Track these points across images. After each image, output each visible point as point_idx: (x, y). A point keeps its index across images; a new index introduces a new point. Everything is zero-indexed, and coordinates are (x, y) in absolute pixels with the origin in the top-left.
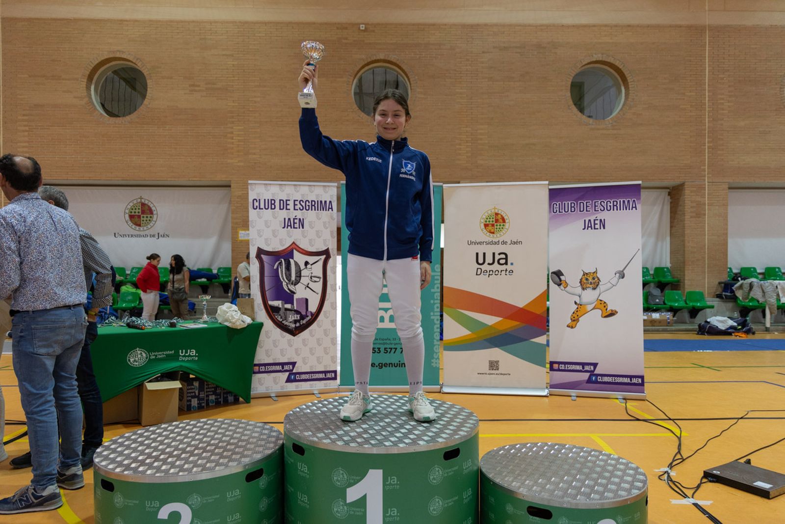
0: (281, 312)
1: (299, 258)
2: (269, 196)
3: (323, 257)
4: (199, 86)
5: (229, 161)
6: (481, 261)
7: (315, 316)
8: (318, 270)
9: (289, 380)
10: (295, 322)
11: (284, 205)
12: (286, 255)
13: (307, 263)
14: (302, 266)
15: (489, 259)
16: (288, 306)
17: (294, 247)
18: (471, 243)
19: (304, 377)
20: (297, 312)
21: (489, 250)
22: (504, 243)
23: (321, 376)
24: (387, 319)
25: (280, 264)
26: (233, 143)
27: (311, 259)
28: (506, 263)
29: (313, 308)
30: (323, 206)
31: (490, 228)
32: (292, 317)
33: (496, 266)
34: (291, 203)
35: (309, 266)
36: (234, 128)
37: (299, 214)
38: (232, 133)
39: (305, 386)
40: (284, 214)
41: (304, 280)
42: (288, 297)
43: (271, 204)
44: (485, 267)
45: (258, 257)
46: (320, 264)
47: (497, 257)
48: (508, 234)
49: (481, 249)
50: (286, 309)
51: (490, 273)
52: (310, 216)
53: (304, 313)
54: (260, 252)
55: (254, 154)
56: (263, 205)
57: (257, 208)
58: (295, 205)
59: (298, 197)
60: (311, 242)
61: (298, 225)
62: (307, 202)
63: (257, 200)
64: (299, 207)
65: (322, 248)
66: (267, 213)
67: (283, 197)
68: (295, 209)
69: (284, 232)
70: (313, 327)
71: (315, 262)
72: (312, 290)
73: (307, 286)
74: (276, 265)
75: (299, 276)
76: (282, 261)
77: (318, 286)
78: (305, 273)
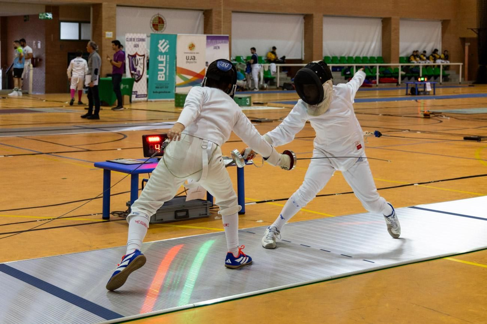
0: (134, 75)
1: (138, 57)
2: (130, 37)
3: (143, 57)
6: (188, 58)
7: (142, 76)
8: (142, 61)
9: (136, 97)
10: (137, 78)
11: (134, 39)
12: (134, 56)
13: (140, 59)
14: (138, 60)
15: (190, 58)
16: (135, 73)
17: (136, 54)
18: (185, 53)
19: (140, 96)
20: (137, 75)
21: (190, 55)
22: (194, 53)
23: (143, 96)
24: (161, 77)
25: (133, 59)
27: (141, 57)
28: (195, 59)
29: (141, 74)
30: (143, 40)
31: (190, 48)
32: (137, 77)
33: (192, 60)
34: (136, 39)
35: (140, 60)
37: (137, 43)
39: (139, 99)
40: (134, 43)
41: (139, 64)
42: (135, 70)
43: (131, 40)
44: (189, 61)
45: (128, 57)
46: (143, 59)
47: (192, 57)
48: (196, 50)
49: (188, 55)
50: (135, 74)
51: (190, 62)
52: (140, 43)
53: (139, 75)
54: (129, 55)
56: (129, 40)
57: (127, 41)
58: (136, 40)
59: (137, 37)
60: (141, 52)
61: (137, 46)
62: (139, 39)
63: (127, 38)
64: (137, 40)
65: (143, 54)
66: (130, 42)
67: (134, 37)
68: (137, 41)
69: (134, 49)
70: (141, 80)
71: (142, 59)
72: (141, 68)
73: (140, 67)
74: (132, 60)
75: (138, 63)
76: (134, 58)
77: (142, 66)
78: (139, 62)
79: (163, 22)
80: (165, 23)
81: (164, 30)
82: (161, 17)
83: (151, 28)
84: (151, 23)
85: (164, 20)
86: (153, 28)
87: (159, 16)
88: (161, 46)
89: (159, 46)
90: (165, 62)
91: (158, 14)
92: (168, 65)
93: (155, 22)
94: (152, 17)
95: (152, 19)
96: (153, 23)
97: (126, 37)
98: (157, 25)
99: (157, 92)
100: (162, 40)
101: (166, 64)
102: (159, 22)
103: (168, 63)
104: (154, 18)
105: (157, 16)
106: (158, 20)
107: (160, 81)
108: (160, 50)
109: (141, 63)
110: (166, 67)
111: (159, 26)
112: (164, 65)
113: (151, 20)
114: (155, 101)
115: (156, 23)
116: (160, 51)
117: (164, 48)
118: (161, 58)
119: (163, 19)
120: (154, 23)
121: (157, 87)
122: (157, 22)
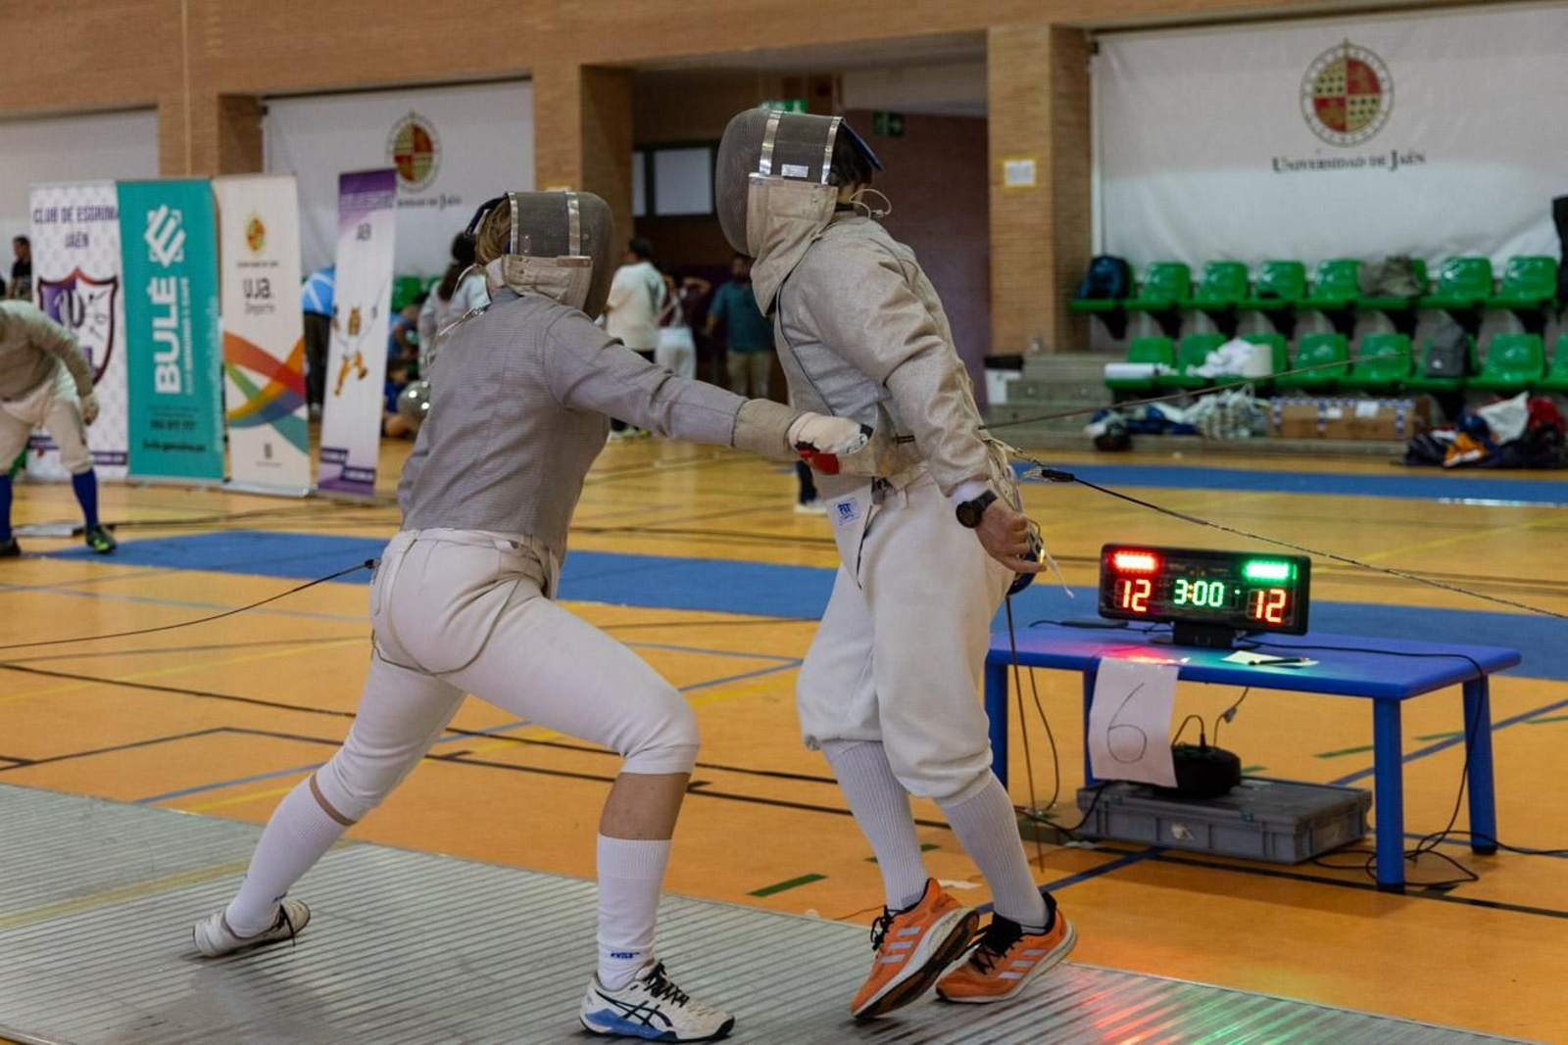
1: (82, 289)
2: (48, 205)
3: (110, 288)
6: (249, 291)
7: (101, 371)
8: (103, 306)
11: (67, 214)
12: (68, 285)
13: (91, 297)
14: (86, 300)
15: (256, 290)
17: (78, 273)
21: (254, 275)
22: (265, 264)
24: (167, 378)
25: (62, 299)
27: (97, 290)
28: (268, 295)
29: (98, 361)
30: (109, 214)
31: (253, 241)
33: (261, 300)
34: (74, 213)
35: (94, 301)
37: (83, 227)
40: (65, 229)
41: (89, 321)
43: (52, 215)
44: (252, 301)
45: (40, 290)
46: (106, 299)
47: (261, 286)
48: (268, 248)
49: (249, 274)
51: (256, 310)
52: (96, 228)
54: (42, 282)
56: (44, 217)
57: (38, 221)
58: (79, 214)
59: (82, 203)
60: (97, 266)
61: (81, 243)
62: (91, 209)
63: (38, 211)
64: (83, 217)
65: (109, 275)
66: (48, 228)
67: (66, 204)
68: (79, 220)
69: (66, 254)
71: (101, 295)
72: (98, 335)
73: (92, 330)
74: (57, 300)
75: (82, 315)
76: (65, 294)
77: (104, 330)
78: (89, 310)
79: (1374, 86)
80: (1385, 86)
81: (1383, 123)
82: (1361, 56)
83: (1308, 120)
84: (1303, 95)
85: (1381, 74)
86: (1316, 122)
87: (1352, 53)
88: (157, 235)
89: (149, 236)
90: (174, 310)
91: (1346, 45)
92: (187, 323)
93: (1325, 86)
94: (1313, 65)
95: (1314, 75)
96: (1319, 95)
97: (34, 205)
98: (1341, 102)
99: (155, 445)
100: (157, 208)
102: (1353, 87)
104: (1320, 66)
105: (1341, 53)
106: (1344, 74)
107: (164, 395)
108: (155, 254)
109: (97, 317)
111: (1349, 108)
112: (172, 322)
113: (1306, 79)
115: (1335, 94)
116: (153, 259)
117: (166, 247)
118: (159, 290)
119: (1375, 66)
120: (1325, 94)
121: (156, 424)
122: (1338, 86)
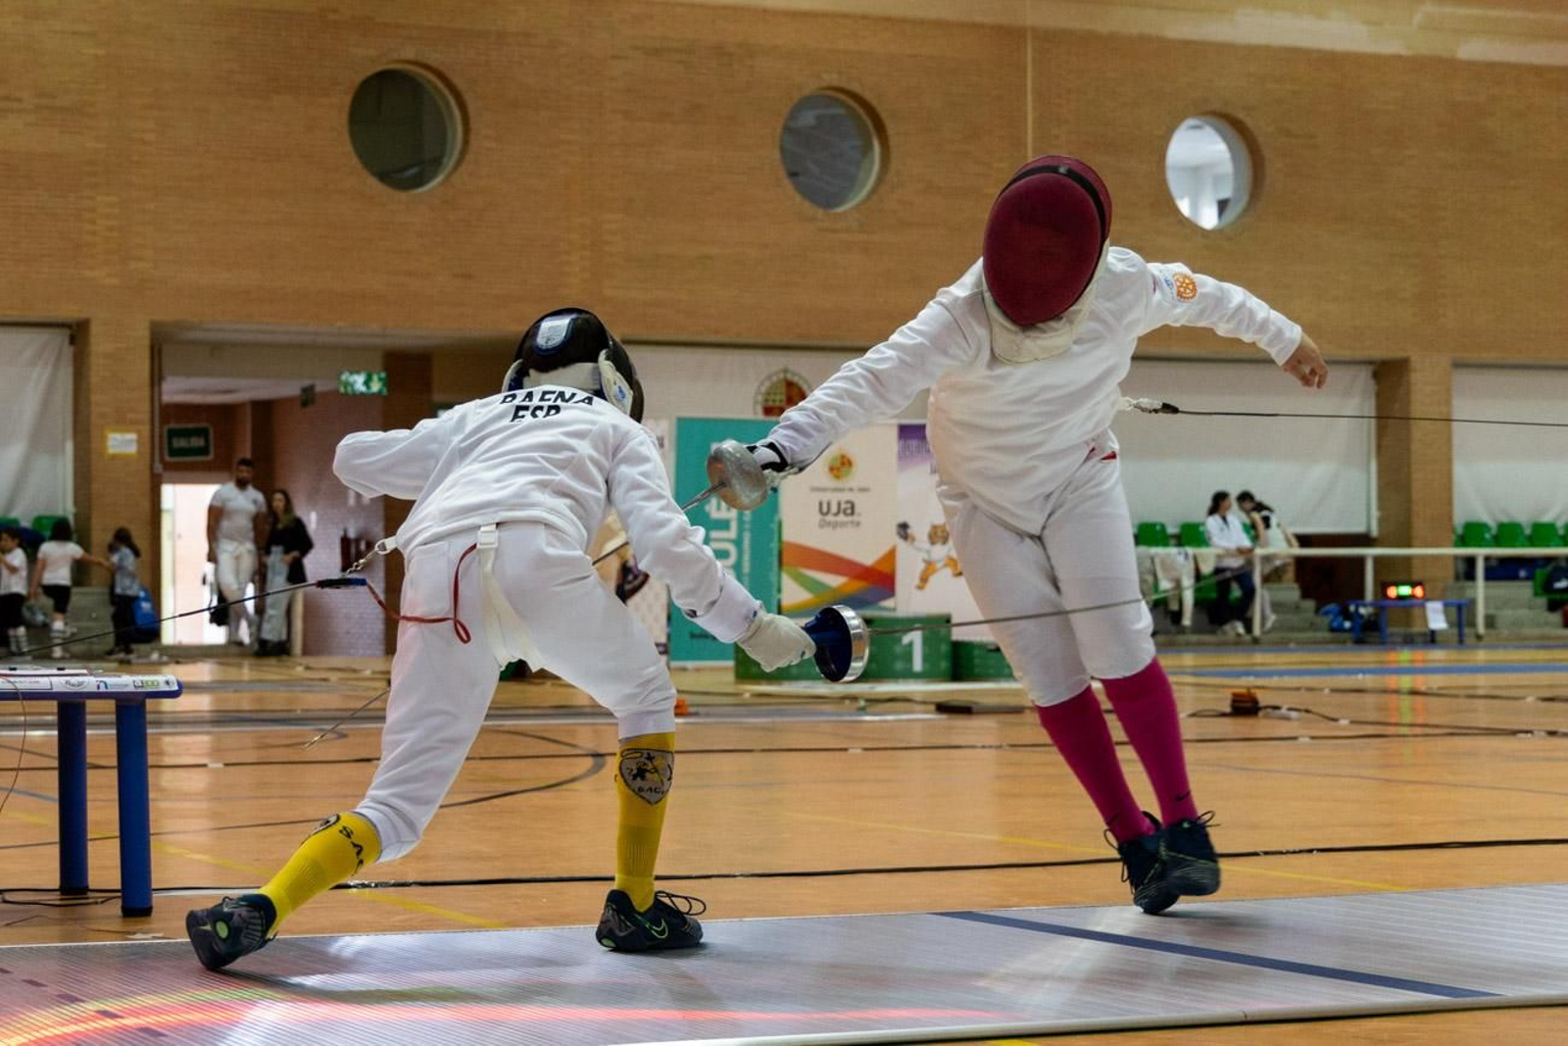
4: (19, 100)
5: (88, 273)
6: (825, 509)
7: (645, 575)
15: (834, 509)
18: (815, 491)
21: (834, 498)
22: (851, 490)
26: (94, 233)
28: (852, 513)
31: (835, 472)
33: (842, 518)
36: (99, 198)
38: (92, 210)
44: (830, 518)
47: (843, 506)
48: (856, 478)
49: (826, 497)
51: (835, 525)
55: (141, 259)
70: (645, 589)
82: (796, 379)
84: (756, 402)
87: (789, 376)
90: (734, 525)
91: (786, 371)
92: (747, 537)
93: (771, 398)
94: (762, 384)
95: (763, 389)
96: (767, 405)
98: (781, 411)
101: (740, 531)
102: (790, 401)
103: (747, 526)
104: (767, 384)
105: (782, 376)
106: (784, 391)
110: (738, 543)
112: (732, 534)
113: (758, 392)
114: (698, 670)
115: (778, 404)
118: (719, 508)
119: (806, 387)
120: (771, 404)
122: (779, 399)
